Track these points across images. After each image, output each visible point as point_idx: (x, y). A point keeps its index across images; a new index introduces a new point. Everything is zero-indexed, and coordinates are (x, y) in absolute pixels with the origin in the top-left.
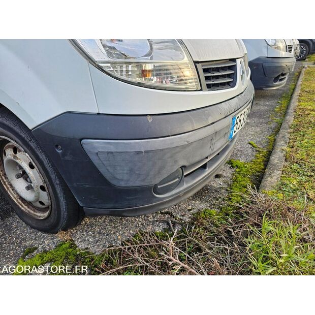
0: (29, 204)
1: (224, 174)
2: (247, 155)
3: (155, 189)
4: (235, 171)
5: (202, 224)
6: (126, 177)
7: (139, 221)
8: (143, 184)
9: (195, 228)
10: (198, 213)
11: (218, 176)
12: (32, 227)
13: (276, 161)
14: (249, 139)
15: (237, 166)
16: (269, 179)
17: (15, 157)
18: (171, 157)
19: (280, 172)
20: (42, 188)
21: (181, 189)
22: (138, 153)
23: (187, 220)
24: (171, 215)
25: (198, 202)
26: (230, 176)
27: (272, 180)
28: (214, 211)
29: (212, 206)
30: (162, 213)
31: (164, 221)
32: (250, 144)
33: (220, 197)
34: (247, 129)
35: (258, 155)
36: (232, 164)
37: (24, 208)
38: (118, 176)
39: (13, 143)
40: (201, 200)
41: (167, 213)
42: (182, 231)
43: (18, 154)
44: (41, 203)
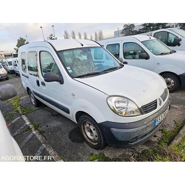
0: (90, 139)
1: (158, 135)
2: (171, 127)
3: (129, 142)
4: (163, 135)
5: (145, 154)
6: (121, 138)
7: (124, 150)
8: (125, 140)
9: (143, 155)
10: (145, 151)
11: (155, 136)
12: (91, 147)
13: (181, 133)
14: (174, 118)
15: (165, 132)
16: (175, 141)
17: (90, 127)
18: (133, 134)
19: (181, 138)
20: (96, 136)
21: (137, 142)
22: (124, 133)
23: (140, 152)
24: (135, 150)
25: (145, 146)
26: (160, 136)
27: (176, 142)
28: (150, 151)
29: (150, 149)
30: (131, 149)
31: (132, 152)
32: (174, 121)
33: (154, 146)
34: (175, 112)
35: (176, 128)
36: (163, 131)
37: (88, 140)
38: (119, 138)
39: (89, 122)
40: (147, 146)
41: (133, 149)
42: (138, 156)
43: (90, 126)
44: (95, 140)
